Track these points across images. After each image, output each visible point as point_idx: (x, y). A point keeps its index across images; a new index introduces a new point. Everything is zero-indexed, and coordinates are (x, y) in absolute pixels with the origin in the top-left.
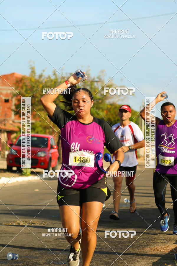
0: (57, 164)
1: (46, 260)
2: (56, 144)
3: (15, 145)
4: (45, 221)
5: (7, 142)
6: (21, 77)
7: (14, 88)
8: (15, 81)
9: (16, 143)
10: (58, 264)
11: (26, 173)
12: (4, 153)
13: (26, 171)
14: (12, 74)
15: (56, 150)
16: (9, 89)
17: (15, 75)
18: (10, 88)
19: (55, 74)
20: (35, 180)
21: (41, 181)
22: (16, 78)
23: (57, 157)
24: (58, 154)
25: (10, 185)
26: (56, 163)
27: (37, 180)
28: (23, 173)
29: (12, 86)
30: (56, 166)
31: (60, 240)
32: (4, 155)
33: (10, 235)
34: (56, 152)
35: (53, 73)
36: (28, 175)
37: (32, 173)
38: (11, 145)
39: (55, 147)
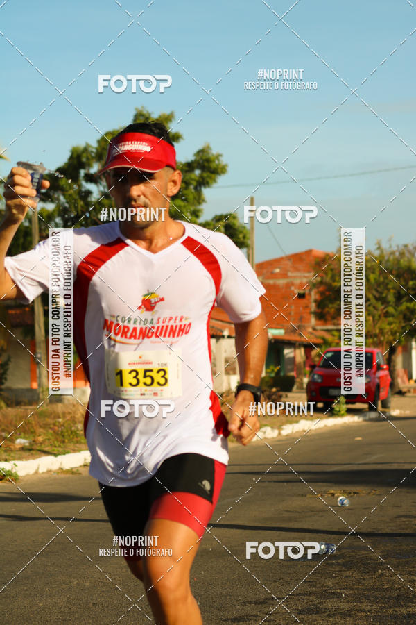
0: (390, 395)
1: (382, 552)
2: (386, 362)
3: (320, 367)
4: (376, 489)
5: (305, 363)
6: (322, 255)
7: (312, 274)
8: (313, 262)
9: (321, 364)
10: (401, 558)
11: (340, 411)
12: (302, 380)
13: (340, 408)
14: (309, 252)
15: (386, 372)
16: (305, 277)
17: (314, 253)
18: (307, 275)
19: (379, 248)
20: (354, 422)
21: (365, 423)
22: (315, 257)
23: (388, 382)
24: (389, 378)
25: (313, 432)
26: (388, 393)
27: (358, 422)
28: (335, 412)
29: (309, 272)
30: (388, 397)
31: (403, 519)
32: (302, 383)
33: (320, 514)
34: (386, 376)
35: (377, 246)
36: (342, 416)
37: (350, 411)
38: (313, 367)
39: (385, 367)
